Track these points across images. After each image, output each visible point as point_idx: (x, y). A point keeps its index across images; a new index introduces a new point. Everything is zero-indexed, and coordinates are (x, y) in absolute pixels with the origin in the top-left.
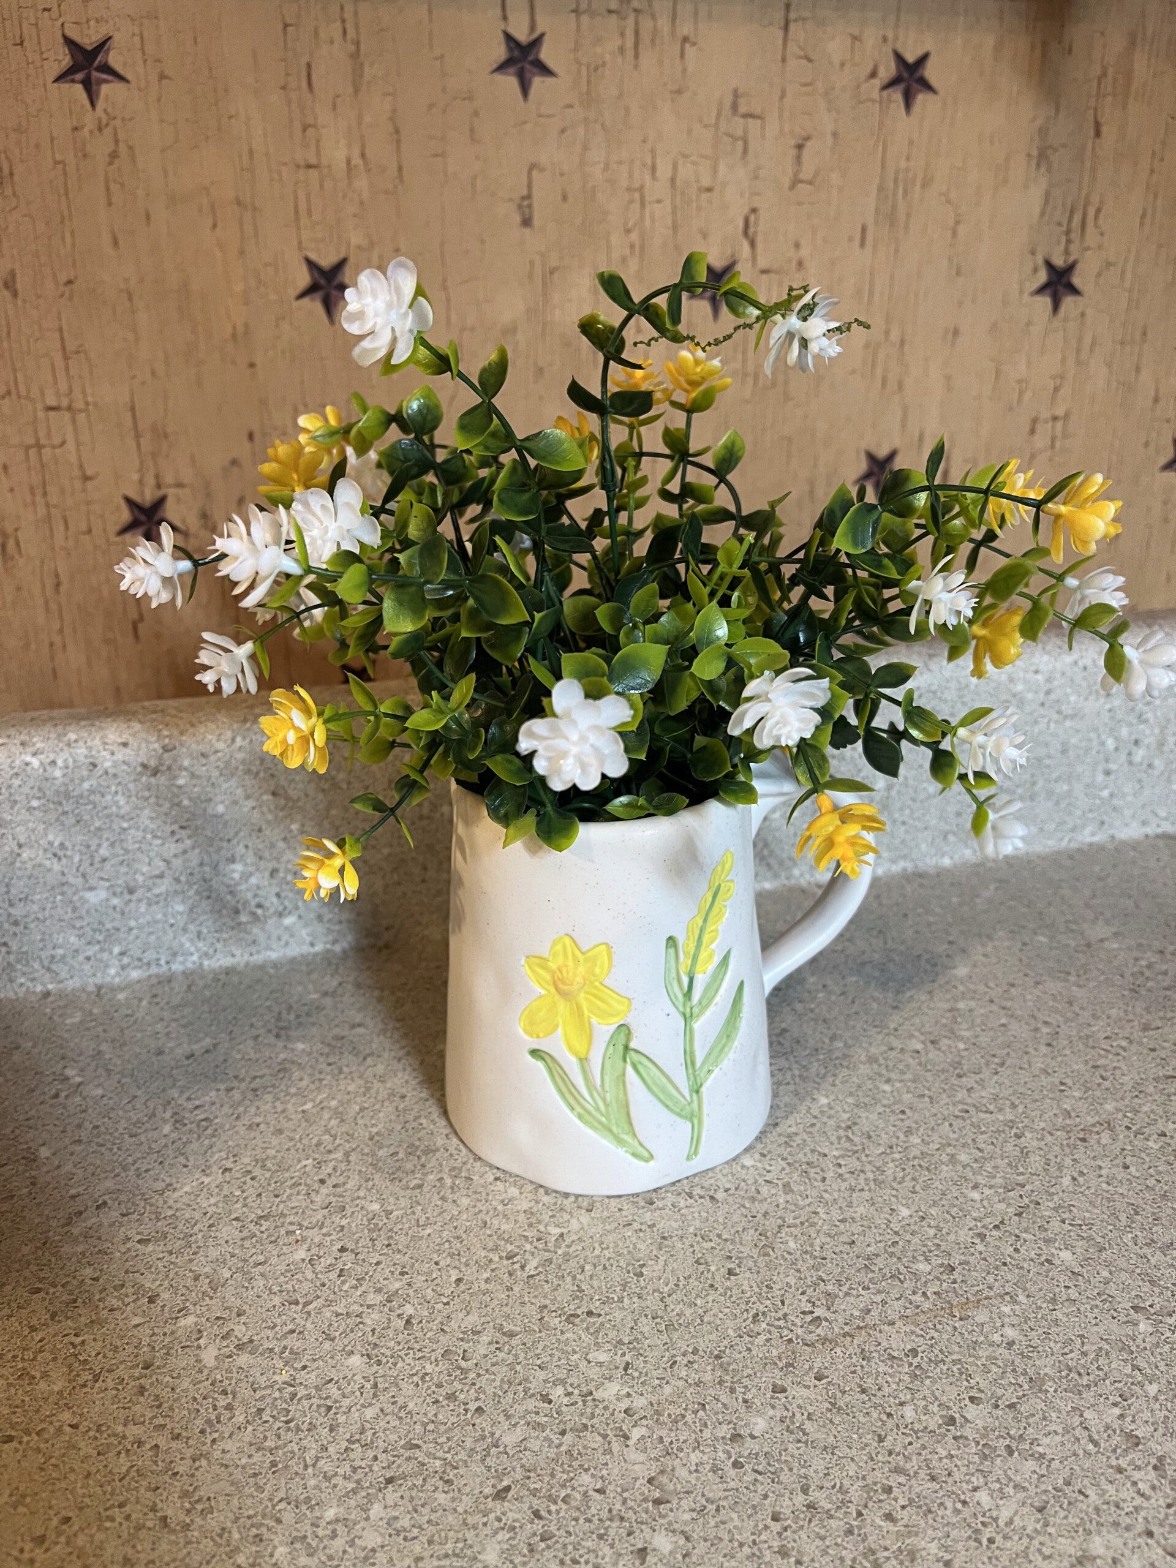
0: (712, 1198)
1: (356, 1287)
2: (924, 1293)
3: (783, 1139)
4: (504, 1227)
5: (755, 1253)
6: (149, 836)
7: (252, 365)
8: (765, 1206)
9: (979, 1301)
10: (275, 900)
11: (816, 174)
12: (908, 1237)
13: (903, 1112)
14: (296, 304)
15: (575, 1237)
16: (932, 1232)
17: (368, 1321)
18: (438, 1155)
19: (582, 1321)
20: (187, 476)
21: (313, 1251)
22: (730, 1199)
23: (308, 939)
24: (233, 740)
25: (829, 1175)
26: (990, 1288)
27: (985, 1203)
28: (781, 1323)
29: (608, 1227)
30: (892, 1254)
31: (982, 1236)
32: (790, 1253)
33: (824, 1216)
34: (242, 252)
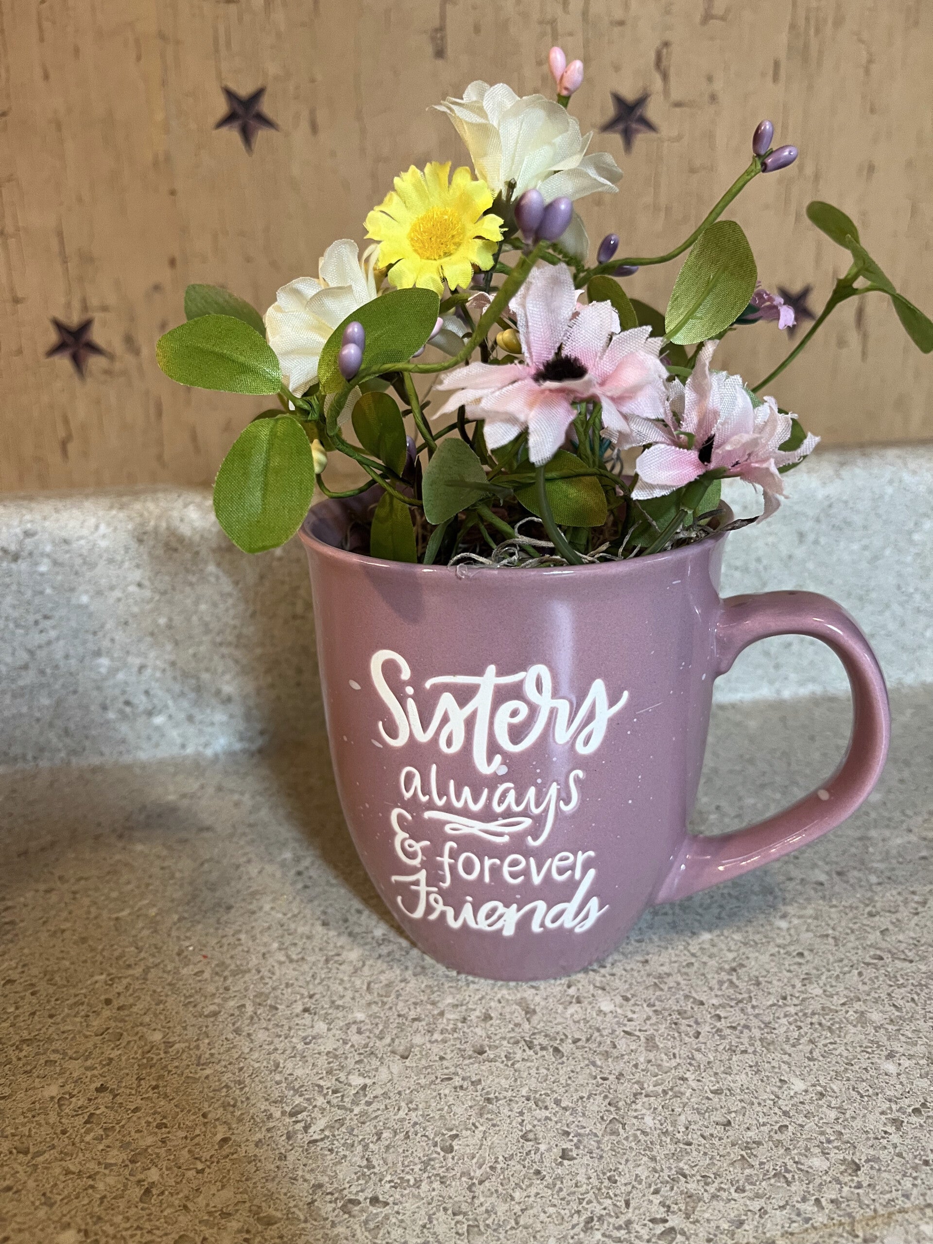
0: (556, 1050)
1: (100, 1139)
2: (817, 1201)
3: (651, 981)
4: (299, 1072)
5: (599, 1129)
6: (11, 625)
7: (173, 193)
8: (620, 1066)
9: (890, 1215)
10: (143, 698)
11: (728, 10)
12: (801, 1120)
13: (801, 955)
14: (216, 132)
15: (379, 1091)
16: (833, 1114)
17: (101, 1186)
18: (247, 977)
19: (362, 1211)
20: (112, 299)
21: (67, 1088)
22: (578, 1054)
23: (179, 741)
24: (97, 527)
25: (705, 1029)
26: (907, 1196)
27: (903, 1078)
28: (622, 1233)
29: (423, 1081)
30: (778, 1143)
31: (898, 1124)
32: (644, 1133)
33: (694, 1084)
34: (164, 83)
